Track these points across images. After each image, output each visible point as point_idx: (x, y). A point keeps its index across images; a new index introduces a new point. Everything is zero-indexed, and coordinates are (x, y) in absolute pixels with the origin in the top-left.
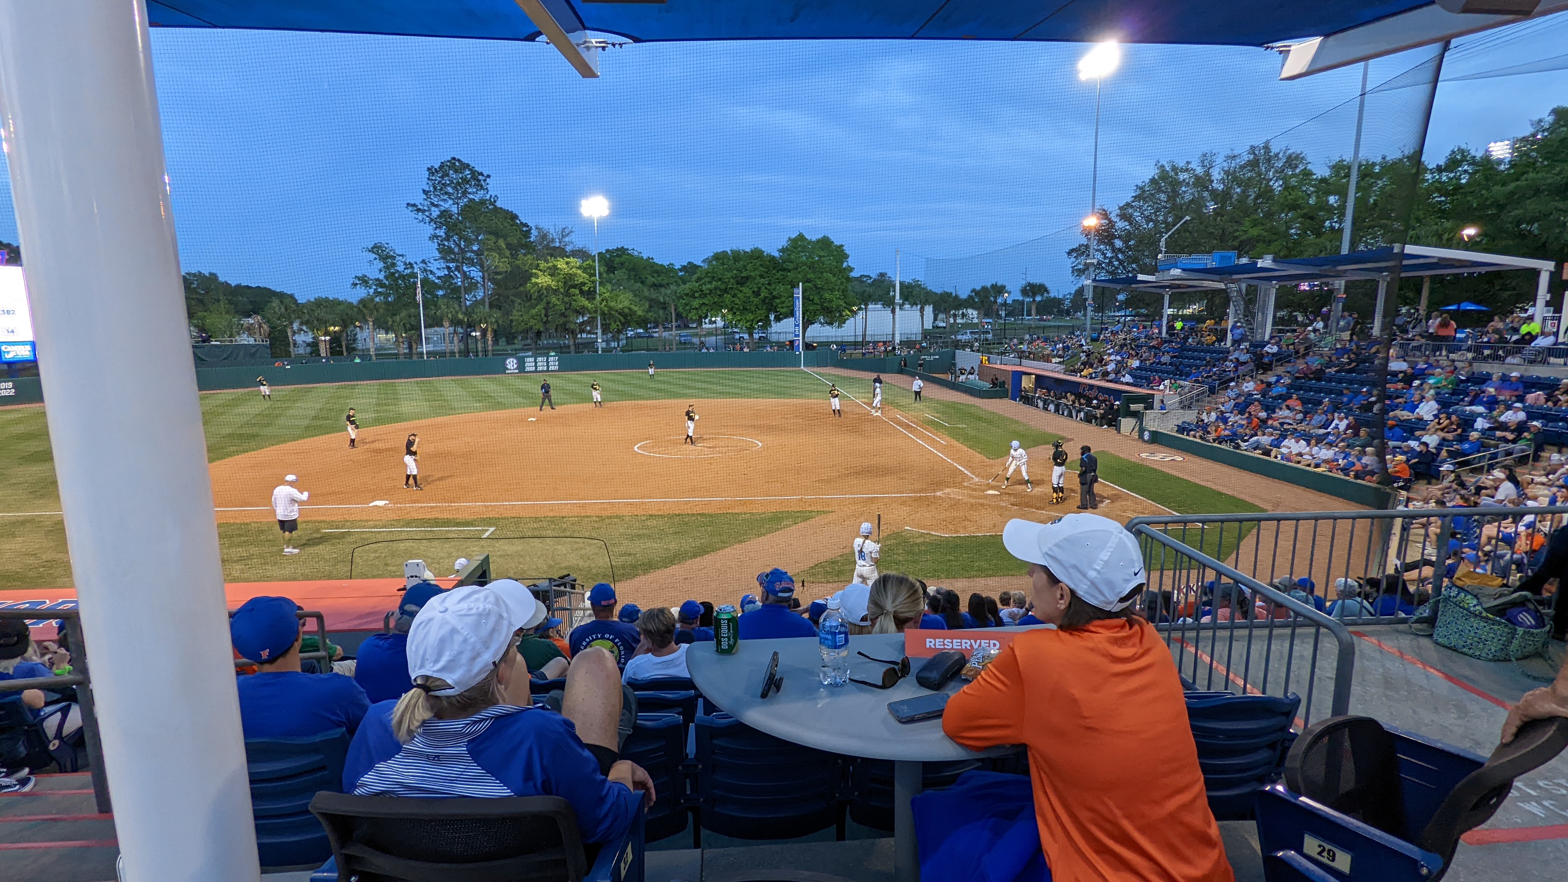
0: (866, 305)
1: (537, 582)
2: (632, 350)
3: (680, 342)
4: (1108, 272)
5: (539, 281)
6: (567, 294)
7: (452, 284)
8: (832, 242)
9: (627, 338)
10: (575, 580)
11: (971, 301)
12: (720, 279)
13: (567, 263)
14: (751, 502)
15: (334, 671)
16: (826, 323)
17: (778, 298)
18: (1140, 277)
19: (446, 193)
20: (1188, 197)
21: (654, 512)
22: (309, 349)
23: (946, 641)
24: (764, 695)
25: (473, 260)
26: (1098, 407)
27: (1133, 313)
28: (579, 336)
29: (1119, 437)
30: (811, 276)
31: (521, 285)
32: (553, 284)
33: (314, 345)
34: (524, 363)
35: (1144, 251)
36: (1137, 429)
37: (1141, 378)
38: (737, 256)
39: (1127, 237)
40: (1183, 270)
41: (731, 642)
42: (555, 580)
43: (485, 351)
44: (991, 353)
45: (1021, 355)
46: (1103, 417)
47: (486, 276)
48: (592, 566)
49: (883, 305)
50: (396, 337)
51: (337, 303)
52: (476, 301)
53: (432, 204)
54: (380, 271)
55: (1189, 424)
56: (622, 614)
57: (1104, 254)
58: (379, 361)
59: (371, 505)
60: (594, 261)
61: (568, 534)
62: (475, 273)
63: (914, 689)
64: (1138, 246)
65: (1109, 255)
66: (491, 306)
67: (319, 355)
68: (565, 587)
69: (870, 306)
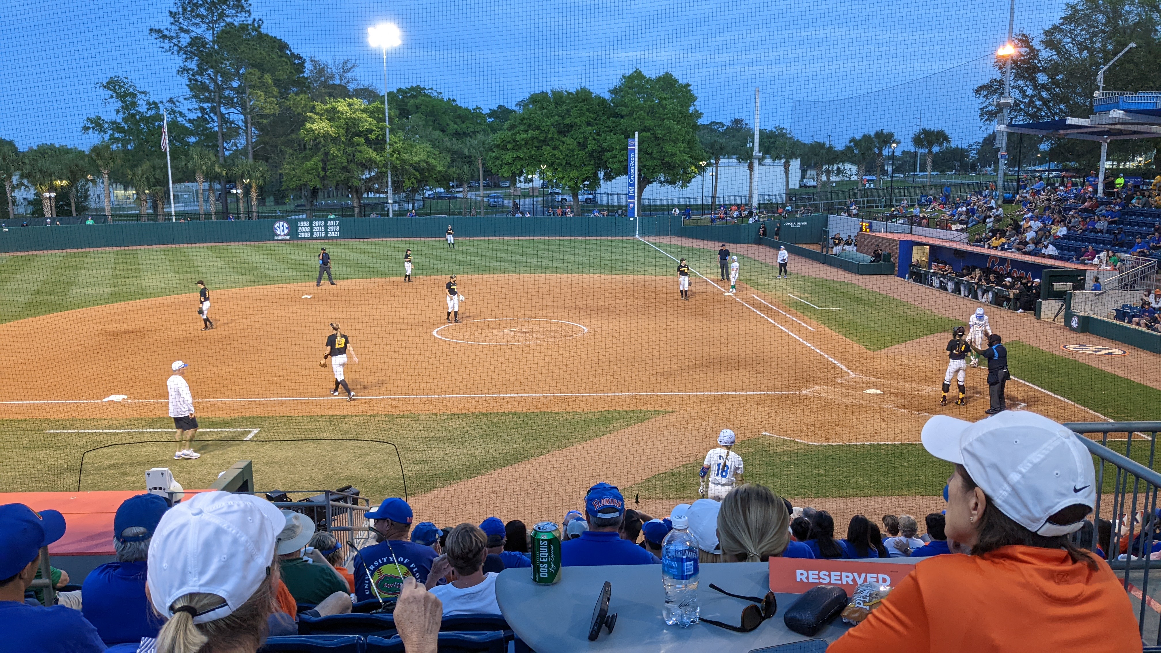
0: (717, 159)
1: (310, 496)
2: (431, 214)
3: (489, 205)
4: (1027, 114)
5: (314, 126)
6: (350, 144)
7: (207, 129)
8: (676, 81)
9: (424, 199)
10: (358, 494)
11: (849, 154)
12: (538, 128)
13: (350, 105)
14: (574, 399)
15: (60, 603)
16: (667, 182)
17: (609, 151)
18: (1071, 121)
19: (198, 16)
20: (1133, 19)
21: (456, 411)
22: (30, 208)
23: (822, 574)
24: (593, 637)
25: (232, 99)
26: (1012, 286)
27: (1060, 167)
28: (365, 195)
29: (1037, 324)
30: (649, 123)
31: (293, 131)
32: (332, 131)
33: (37, 203)
34: (297, 228)
35: (1076, 87)
36: (1063, 313)
37: (1069, 249)
38: (559, 98)
39: (1053, 70)
40: (1126, 111)
41: (552, 569)
42: (333, 493)
43: (249, 213)
44: (875, 219)
45: (913, 221)
46: (1017, 298)
47: (249, 120)
48: (379, 476)
49: (738, 159)
50: (137, 193)
51: (64, 151)
52: (237, 150)
53: (182, 29)
54: (118, 111)
55: (1131, 308)
56: (416, 536)
57: (1023, 92)
58: (116, 223)
59: (106, 400)
60: (383, 103)
61: (351, 436)
62: (236, 116)
63: (782, 633)
64: (1067, 81)
65: (1029, 92)
66: (256, 157)
67: (43, 215)
68: (346, 502)
69: (722, 161)
